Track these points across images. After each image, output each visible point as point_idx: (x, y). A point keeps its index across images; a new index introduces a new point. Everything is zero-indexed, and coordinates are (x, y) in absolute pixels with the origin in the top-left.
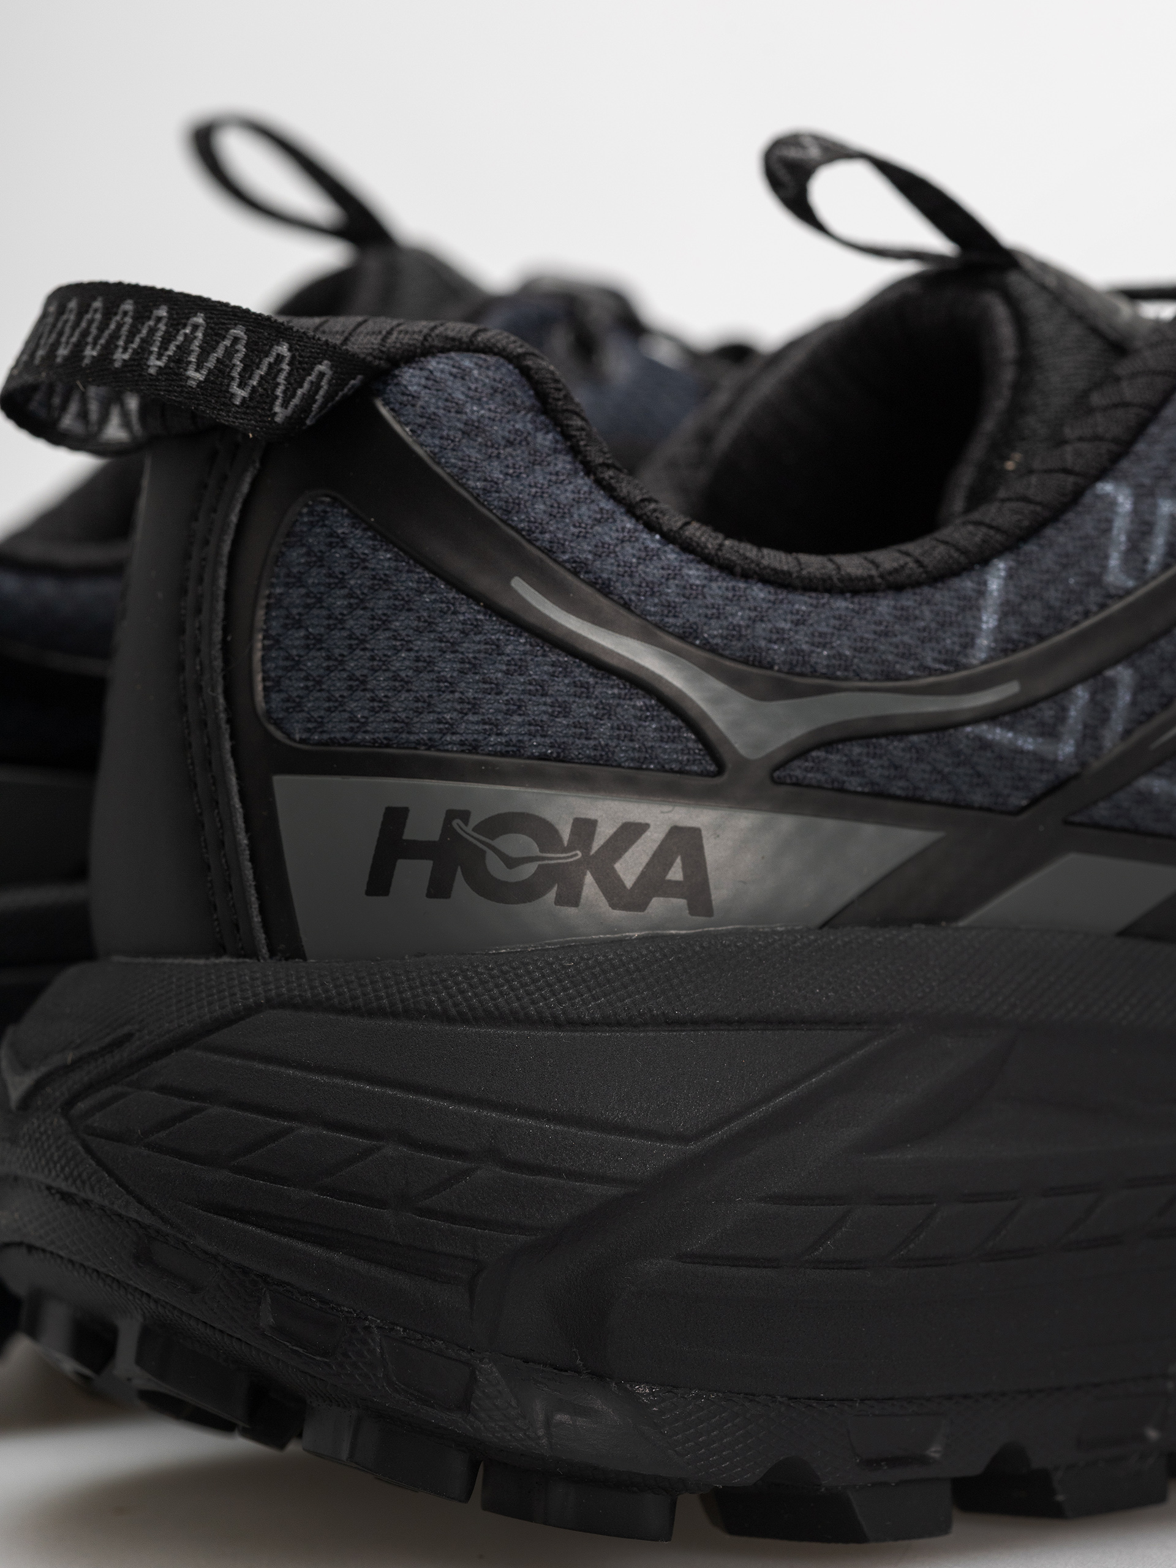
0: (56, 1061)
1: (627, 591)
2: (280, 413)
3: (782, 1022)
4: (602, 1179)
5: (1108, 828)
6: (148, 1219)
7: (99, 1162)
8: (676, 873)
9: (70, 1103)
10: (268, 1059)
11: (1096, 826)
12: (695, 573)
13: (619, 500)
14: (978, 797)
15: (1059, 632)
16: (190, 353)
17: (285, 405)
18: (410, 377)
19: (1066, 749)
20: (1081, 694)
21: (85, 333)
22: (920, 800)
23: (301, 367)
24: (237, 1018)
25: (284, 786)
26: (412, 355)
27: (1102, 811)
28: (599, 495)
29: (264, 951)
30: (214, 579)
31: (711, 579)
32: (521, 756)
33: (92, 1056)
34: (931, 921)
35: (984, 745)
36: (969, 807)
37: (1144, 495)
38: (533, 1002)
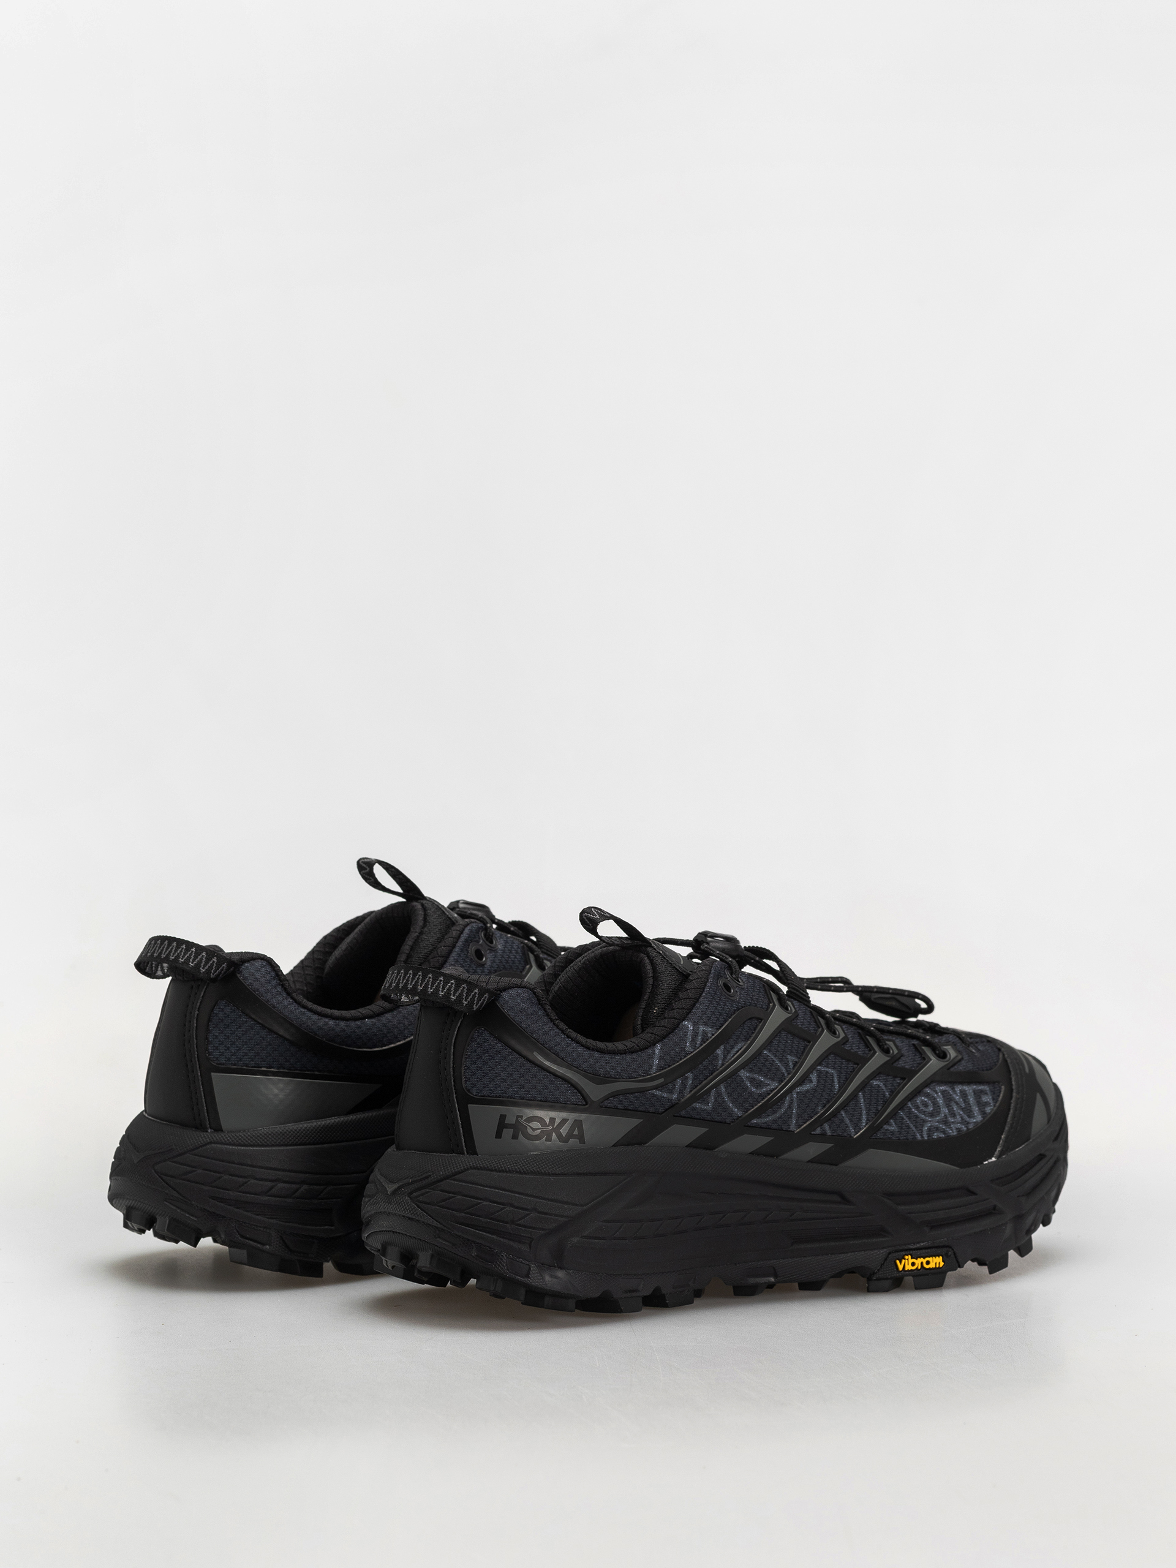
0: (405, 1181)
1: (562, 1055)
2: (475, 1007)
3: (605, 1174)
4: (562, 1216)
5: (684, 1117)
6: (439, 1225)
7: (422, 1210)
8: (576, 1132)
9: (411, 1193)
10: (473, 1184)
11: (681, 1117)
12: (580, 1049)
13: (560, 1029)
14: (651, 1110)
15: (674, 1064)
16: (440, 987)
17: (476, 1006)
18: (505, 995)
19: (675, 1096)
20: (679, 1081)
21: (408, 980)
22: (637, 1111)
23: (481, 995)
24: (462, 1172)
25: (472, 1108)
26: (504, 989)
27: (683, 1113)
28: (555, 1028)
29: (466, 1153)
30: (450, 1049)
31: (584, 1051)
32: (535, 1100)
33: (418, 1181)
34: (640, 1144)
35: (654, 1095)
36: (649, 1112)
37: (695, 1024)
38: (543, 1169)
